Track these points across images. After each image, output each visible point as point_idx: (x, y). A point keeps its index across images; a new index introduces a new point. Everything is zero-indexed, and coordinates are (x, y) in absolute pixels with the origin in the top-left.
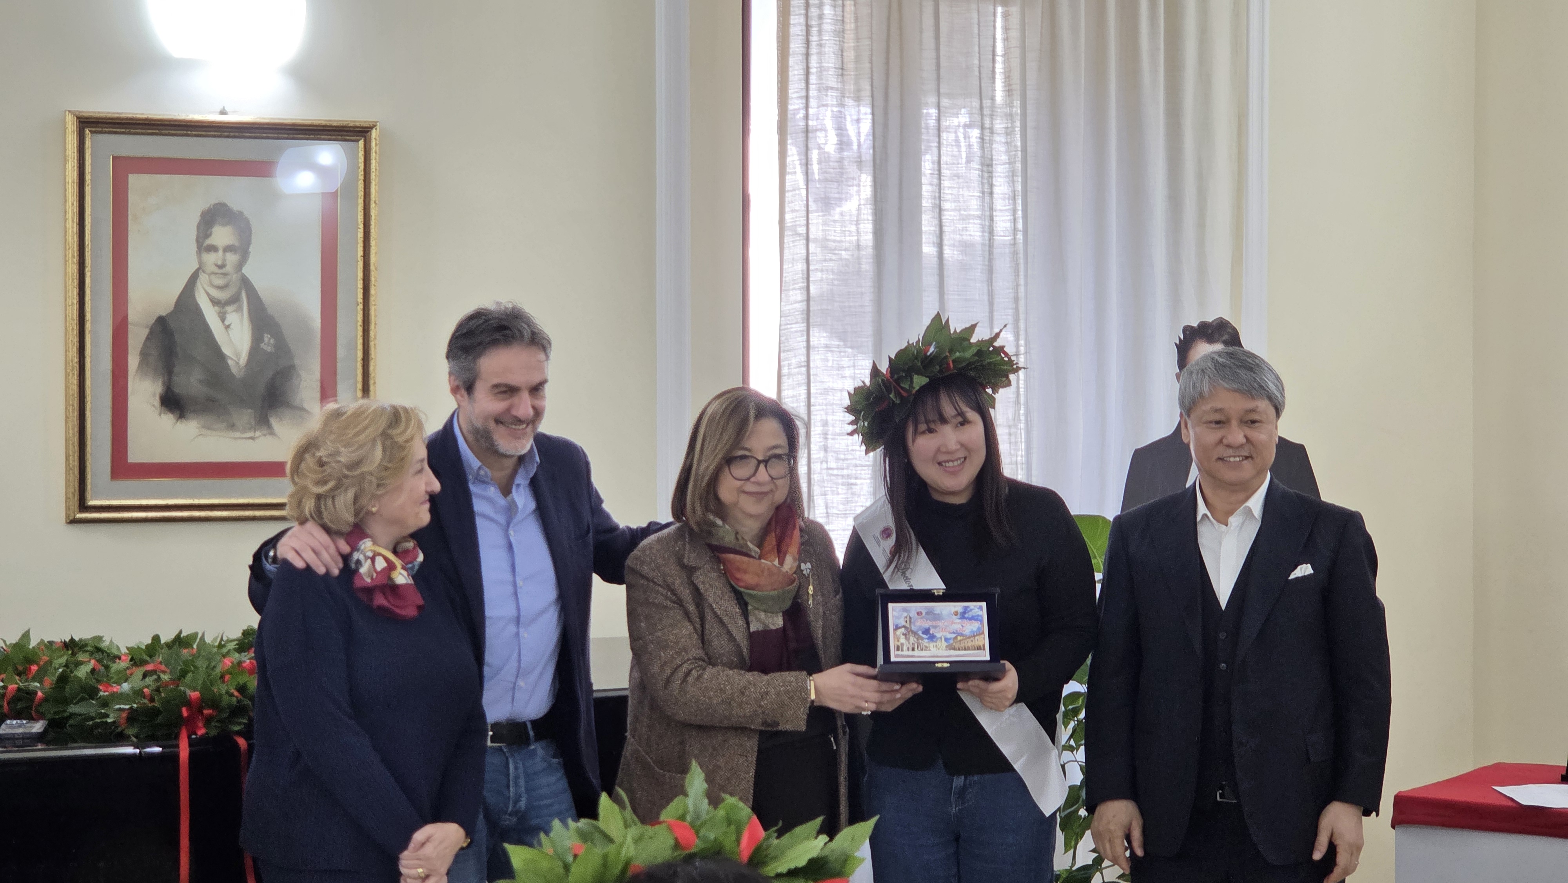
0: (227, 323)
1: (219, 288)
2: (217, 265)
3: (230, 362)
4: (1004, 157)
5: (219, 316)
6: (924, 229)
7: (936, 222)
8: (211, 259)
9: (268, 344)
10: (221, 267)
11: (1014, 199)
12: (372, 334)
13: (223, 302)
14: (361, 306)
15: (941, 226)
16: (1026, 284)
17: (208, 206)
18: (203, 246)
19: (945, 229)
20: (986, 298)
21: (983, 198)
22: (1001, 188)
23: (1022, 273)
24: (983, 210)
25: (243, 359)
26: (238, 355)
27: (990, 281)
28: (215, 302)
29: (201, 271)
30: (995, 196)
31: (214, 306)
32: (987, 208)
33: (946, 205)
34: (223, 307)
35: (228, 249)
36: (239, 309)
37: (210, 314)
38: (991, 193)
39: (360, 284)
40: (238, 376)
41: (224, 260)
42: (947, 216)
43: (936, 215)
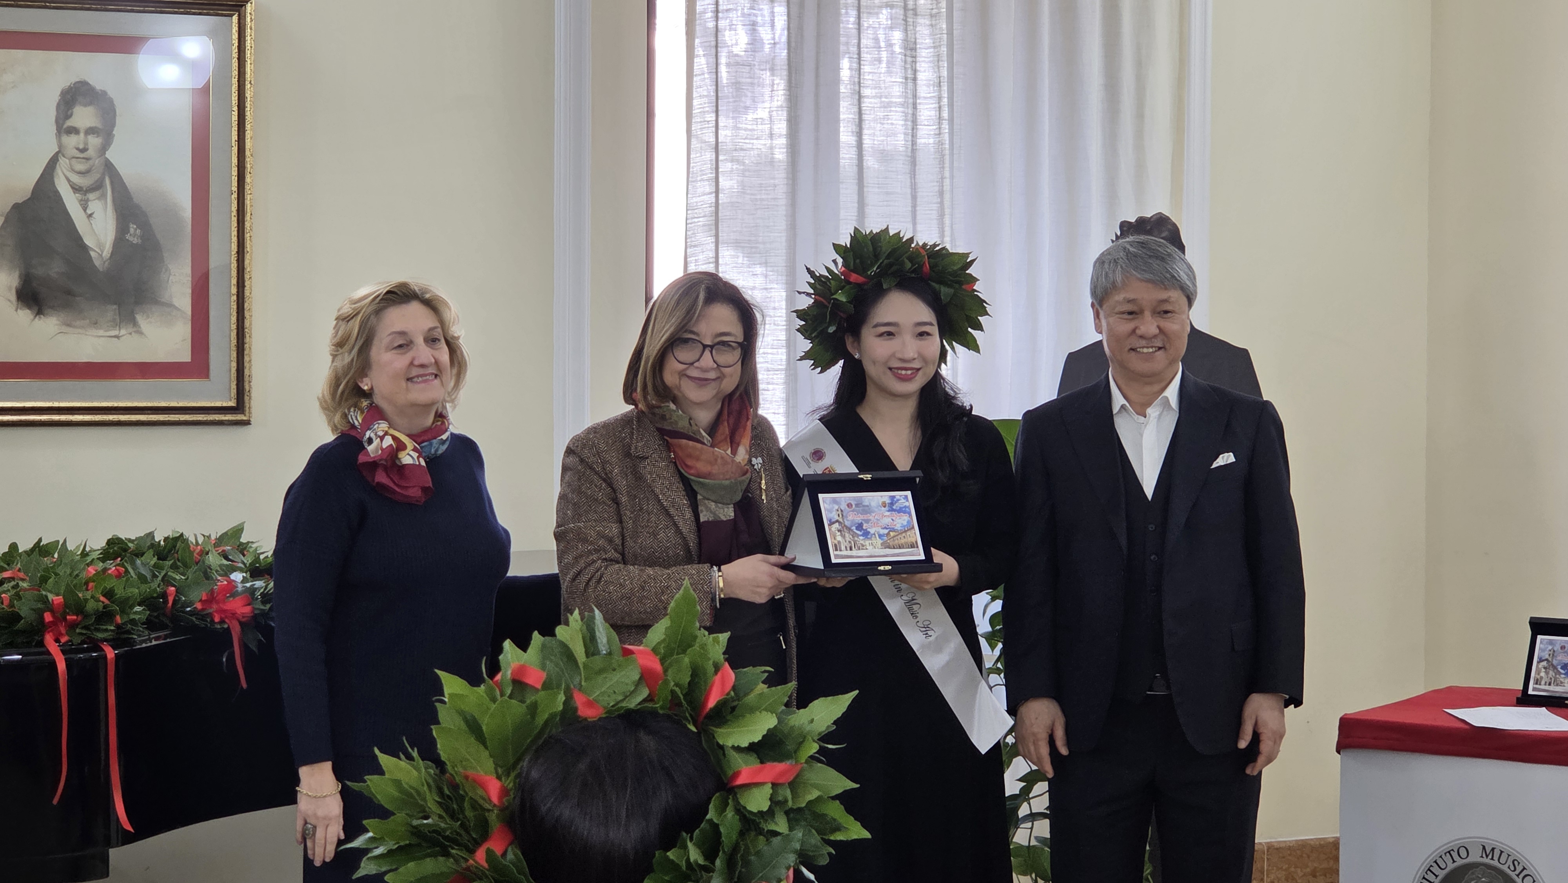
0: (89, 212)
1: (80, 173)
2: (78, 149)
3: (92, 254)
4: (928, 41)
5: (81, 205)
6: (842, 117)
7: (856, 109)
8: (71, 141)
9: (134, 235)
10: (84, 150)
11: (940, 85)
12: (247, 225)
13: (84, 189)
14: (235, 195)
15: (860, 113)
16: (952, 177)
17: (69, 84)
18: (64, 128)
19: (865, 117)
20: (909, 191)
21: (906, 84)
22: (925, 74)
23: (947, 165)
24: (906, 97)
25: (107, 253)
26: (101, 246)
27: (913, 173)
28: (76, 189)
29: (60, 155)
30: (919, 82)
31: (74, 193)
32: (910, 96)
33: (866, 92)
34: (85, 195)
35: (90, 131)
36: (103, 197)
37: (71, 202)
38: (915, 79)
39: (235, 172)
40: (101, 270)
41: (86, 144)
42: (866, 103)
43: (856, 102)
